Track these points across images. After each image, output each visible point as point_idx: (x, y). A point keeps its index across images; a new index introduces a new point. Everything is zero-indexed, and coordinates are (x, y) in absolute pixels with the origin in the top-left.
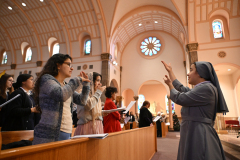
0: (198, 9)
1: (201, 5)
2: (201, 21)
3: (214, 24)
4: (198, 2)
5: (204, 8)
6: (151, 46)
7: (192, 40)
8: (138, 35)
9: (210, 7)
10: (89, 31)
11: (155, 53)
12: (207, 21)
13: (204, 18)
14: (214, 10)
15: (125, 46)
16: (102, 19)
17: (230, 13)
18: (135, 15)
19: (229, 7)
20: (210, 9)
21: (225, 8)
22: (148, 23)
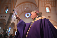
0: (42, 3)
1: (43, 2)
2: (43, 7)
3: (46, 9)
4: (42, 1)
5: (44, 3)
6: (28, 15)
7: (40, 12)
8: (25, 12)
9: (46, 3)
10: (8, 5)
11: (29, 17)
12: (45, 7)
13: (44, 6)
14: (46, 4)
15: (21, 14)
16: (12, 2)
17: (51, 5)
18: (24, 4)
19: (51, 3)
20: (45, 4)
21: (50, 4)
22: (28, 8)
